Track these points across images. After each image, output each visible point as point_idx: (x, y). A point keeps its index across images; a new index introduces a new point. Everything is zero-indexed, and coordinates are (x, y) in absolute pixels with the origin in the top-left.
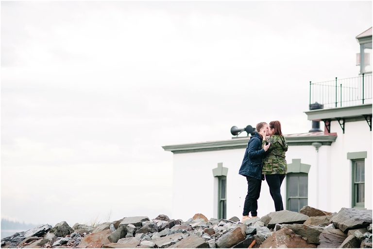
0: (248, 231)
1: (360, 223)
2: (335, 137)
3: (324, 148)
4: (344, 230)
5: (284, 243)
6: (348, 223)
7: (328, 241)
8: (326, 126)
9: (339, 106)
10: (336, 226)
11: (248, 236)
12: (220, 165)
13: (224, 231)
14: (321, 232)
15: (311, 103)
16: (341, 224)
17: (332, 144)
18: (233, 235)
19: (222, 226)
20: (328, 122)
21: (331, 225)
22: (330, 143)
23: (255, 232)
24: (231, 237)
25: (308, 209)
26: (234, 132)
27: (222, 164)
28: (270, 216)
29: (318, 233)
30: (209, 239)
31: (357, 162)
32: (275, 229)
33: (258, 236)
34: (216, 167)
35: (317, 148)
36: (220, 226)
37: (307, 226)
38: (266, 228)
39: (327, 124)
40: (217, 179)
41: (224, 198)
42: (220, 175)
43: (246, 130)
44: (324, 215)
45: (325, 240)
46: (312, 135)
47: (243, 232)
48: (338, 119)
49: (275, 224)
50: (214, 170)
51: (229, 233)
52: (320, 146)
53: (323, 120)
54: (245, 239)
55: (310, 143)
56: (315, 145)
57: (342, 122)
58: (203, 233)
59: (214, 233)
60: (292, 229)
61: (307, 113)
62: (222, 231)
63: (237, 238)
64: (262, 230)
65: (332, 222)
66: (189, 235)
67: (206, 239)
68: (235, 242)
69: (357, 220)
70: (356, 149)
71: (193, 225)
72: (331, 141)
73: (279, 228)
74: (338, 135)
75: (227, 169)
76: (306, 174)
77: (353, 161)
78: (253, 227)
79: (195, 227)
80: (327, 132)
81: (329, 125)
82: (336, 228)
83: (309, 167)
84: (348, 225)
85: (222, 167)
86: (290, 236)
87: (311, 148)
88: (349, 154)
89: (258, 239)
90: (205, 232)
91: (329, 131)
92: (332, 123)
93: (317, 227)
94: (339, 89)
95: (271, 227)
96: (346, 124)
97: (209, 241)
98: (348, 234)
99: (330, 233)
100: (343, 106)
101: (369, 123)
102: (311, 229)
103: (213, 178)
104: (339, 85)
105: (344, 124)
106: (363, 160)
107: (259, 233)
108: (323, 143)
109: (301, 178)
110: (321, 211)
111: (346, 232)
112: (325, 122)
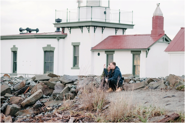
0: (26, 83)
1: (71, 81)
2: (66, 35)
3: (61, 40)
4: (64, 84)
5: (41, 89)
6: (66, 81)
7: (58, 88)
8: (62, 30)
9: (68, 21)
10: (61, 82)
11: (26, 85)
12: (14, 46)
13: (17, 83)
14: (55, 84)
15: (56, 19)
16: (63, 81)
17: (65, 38)
18: (20, 85)
19: (16, 80)
20: (63, 28)
21: (59, 81)
22: (64, 38)
23: (29, 83)
24: (19, 85)
25: (51, 74)
26: (21, 30)
27: (15, 46)
28: (36, 77)
29: (54, 85)
30: (11, 86)
31: (76, 47)
32: (37, 82)
33: (30, 85)
34: (12, 47)
35: (58, 40)
36: (15, 80)
37: (50, 82)
38: (33, 82)
39: (63, 29)
40: (13, 53)
41: (16, 61)
42: (14, 51)
43: (26, 29)
44: (57, 77)
45: (57, 88)
46: (56, 34)
47: (24, 84)
48: (68, 27)
49: (37, 80)
50: (11, 48)
51: (19, 84)
52: (59, 39)
53: (61, 27)
54: (25, 86)
55: (55, 38)
56: (57, 39)
57: (69, 29)
58: (8, 83)
59: (13, 83)
60: (44, 83)
61: (54, 24)
62: (16, 83)
63: (22, 86)
64: (32, 83)
65: (60, 81)
66: (3, 84)
67: (10, 86)
68: (21, 88)
69: (70, 80)
70: (76, 41)
71: (4, 80)
72: (64, 37)
73: (39, 83)
74: (68, 34)
75: (17, 48)
76: (53, 52)
77: (74, 46)
78: (29, 81)
79: (5, 80)
80: (63, 33)
81: (64, 30)
82: (61, 83)
83: (54, 48)
84: (66, 82)
85: (15, 47)
86: (43, 86)
87: (55, 40)
88: (72, 43)
89: (30, 86)
90: (9, 83)
91: (64, 32)
92: (65, 29)
93: (54, 82)
94: (68, 13)
95: (36, 81)
96: (71, 29)
97: (11, 87)
98: (66, 85)
99: (59, 85)
100: (70, 22)
101: (82, 30)
102: (52, 83)
103: (11, 52)
104: (68, 11)
105: (70, 29)
106: (78, 46)
107: (31, 84)
108: (61, 38)
109: (51, 53)
110: (56, 75)
111: (65, 85)
112: (62, 28)
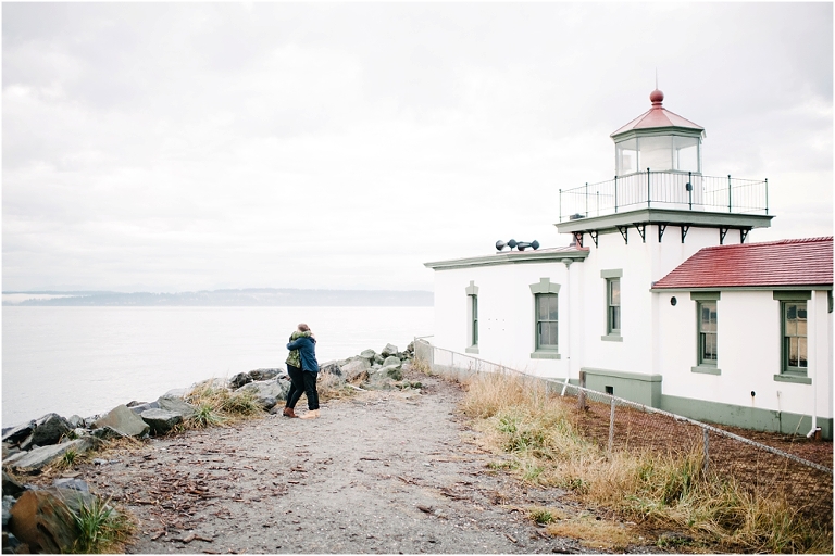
2: (587, 252)
3: (576, 265)
8: (578, 239)
12: (472, 283)
17: (585, 260)
20: (581, 234)
22: (582, 259)
26: (499, 248)
31: (611, 282)
34: (468, 284)
35: (568, 265)
40: (471, 298)
42: (473, 293)
43: (509, 244)
50: (468, 289)
52: (571, 263)
53: (573, 233)
55: (560, 260)
56: (566, 262)
57: (594, 234)
61: (557, 225)
70: (611, 266)
72: (583, 256)
74: (591, 250)
75: (478, 288)
76: (556, 295)
77: (608, 280)
80: (579, 246)
81: (581, 238)
83: (558, 286)
85: (474, 286)
87: (561, 265)
88: (603, 272)
92: (585, 236)
96: (599, 236)
101: (625, 234)
103: (467, 297)
106: (618, 279)
108: (573, 259)
109: (552, 298)
112: (577, 235)
